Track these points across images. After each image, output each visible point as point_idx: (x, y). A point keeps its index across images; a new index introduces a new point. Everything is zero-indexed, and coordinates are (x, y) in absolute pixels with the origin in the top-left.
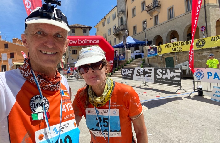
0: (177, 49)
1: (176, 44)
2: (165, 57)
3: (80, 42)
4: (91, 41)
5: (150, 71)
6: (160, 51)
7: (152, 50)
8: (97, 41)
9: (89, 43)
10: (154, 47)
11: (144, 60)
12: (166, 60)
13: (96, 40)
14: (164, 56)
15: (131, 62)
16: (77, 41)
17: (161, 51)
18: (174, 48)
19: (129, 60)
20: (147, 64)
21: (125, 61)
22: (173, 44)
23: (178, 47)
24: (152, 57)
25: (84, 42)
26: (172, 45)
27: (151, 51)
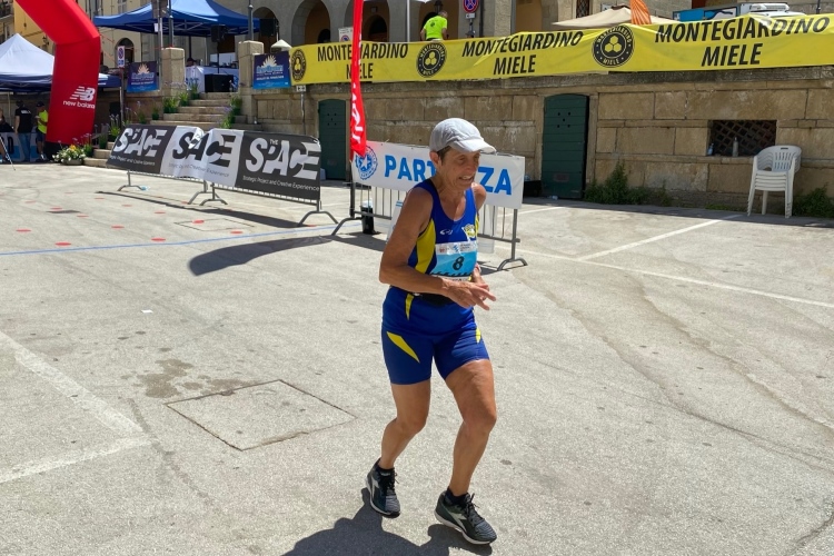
2: (319, 98)
5: (228, 145)
6: (298, 72)
7: (270, 63)
10: (280, 49)
11: (239, 103)
12: (319, 111)
14: (315, 92)
17: (303, 72)
19: (173, 93)
20: (250, 120)
22: (346, 50)
24: (271, 90)
26: (342, 50)
27: (269, 67)
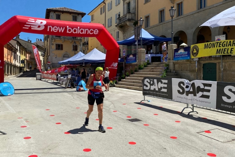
0: (224, 51)
1: (224, 43)
2: (203, 62)
3: (70, 30)
4: (86, 30)
6: (195, 53)
7: (182, 51)
8: (95, 32)
9: (83, 33)
10: (184, 46)
11: (168, 65)
12: (203, 67)
13: (94, 30)
14: (202, 60)
15: (145, 66)
16: (64, 28)
18: (220, 49)
19: (142, 63)
20: (172, 71)
21: (136, 65)
22: (218, 44)
23: (227, 48)
24: (181, 60)
25: (75, 31)
26: (216, 44)
27: (181, 53)
